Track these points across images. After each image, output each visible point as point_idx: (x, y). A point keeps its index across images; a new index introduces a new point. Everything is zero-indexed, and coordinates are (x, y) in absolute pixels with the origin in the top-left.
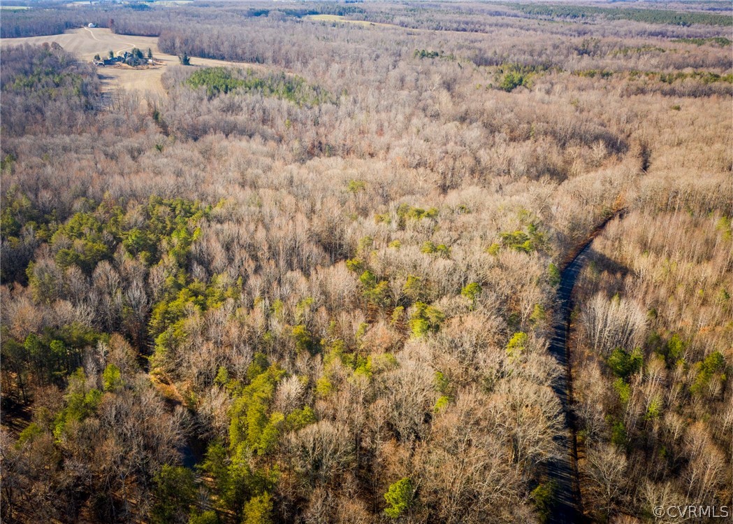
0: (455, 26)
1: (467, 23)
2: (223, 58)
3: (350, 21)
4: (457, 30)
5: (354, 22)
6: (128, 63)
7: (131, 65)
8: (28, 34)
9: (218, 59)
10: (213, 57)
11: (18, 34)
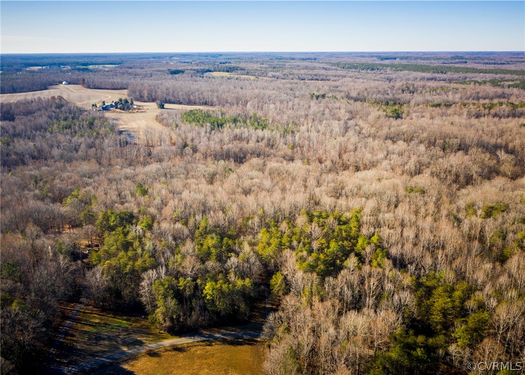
0: (310, 77)
1: (316, 75)
2: (181, 103)
3: (241, 76)
4: (312, 80)
5: (244, 76)
6: (121, 109)
7: (124, 109)
8: (21, 90)
9: (177, 104)
10: (174, 103)
11: (14, 90)
